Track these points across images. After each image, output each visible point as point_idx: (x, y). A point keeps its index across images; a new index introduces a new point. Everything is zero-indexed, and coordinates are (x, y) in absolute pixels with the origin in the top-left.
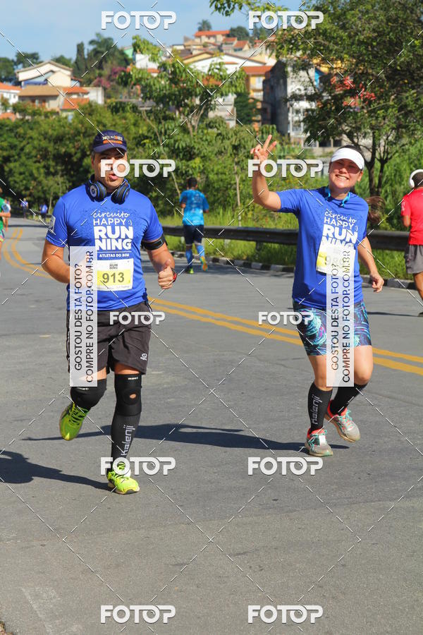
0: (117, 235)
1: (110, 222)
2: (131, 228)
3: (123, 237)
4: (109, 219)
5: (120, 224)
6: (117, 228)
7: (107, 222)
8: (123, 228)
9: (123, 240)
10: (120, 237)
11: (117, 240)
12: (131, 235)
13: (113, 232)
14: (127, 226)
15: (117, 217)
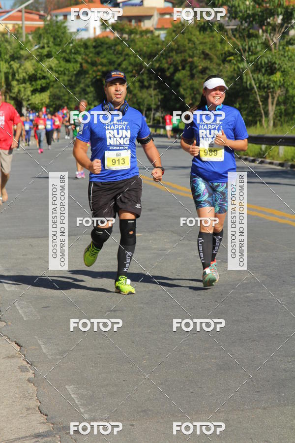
0: (120, 136)
1: (116, 128)
2: (129, 131)
3: (124, 136)
4: (116, 126)
5: (122, 129)
6: (120, 131)
7: (114, 127)
8: (124, 131)
9: (124, 138)
10: (122, 137)
11: (120, 138)
12: (129, 136)
13: (118, 134)
14: (126, 130)
15: (121, 124)
